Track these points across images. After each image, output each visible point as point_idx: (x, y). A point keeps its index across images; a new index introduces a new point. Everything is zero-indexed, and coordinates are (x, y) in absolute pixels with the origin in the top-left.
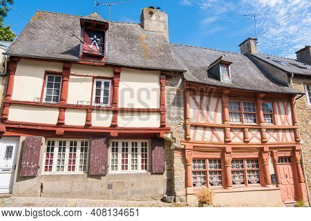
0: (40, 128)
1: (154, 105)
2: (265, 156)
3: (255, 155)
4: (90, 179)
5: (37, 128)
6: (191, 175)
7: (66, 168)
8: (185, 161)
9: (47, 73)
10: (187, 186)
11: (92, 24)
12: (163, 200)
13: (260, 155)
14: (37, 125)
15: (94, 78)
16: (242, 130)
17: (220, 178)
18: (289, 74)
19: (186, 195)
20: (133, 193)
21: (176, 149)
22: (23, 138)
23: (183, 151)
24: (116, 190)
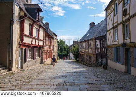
4: (33, 61)
8: (44, 54)
9: (30, 24)
10: (44, 59)
12: (40, 63)
15: (36, 28)
18: (53, 33)
19: (45, 62)
22: (24, 48)
23: (44, 51)
24: (36, 63)
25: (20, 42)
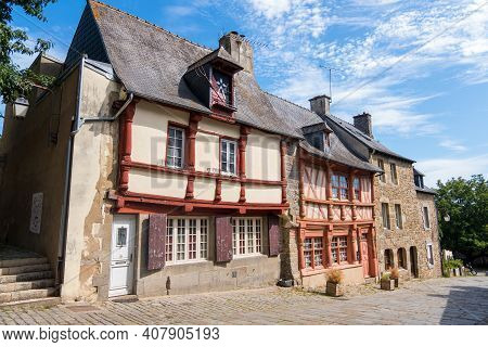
0: (165, 202)
1: (274, 176)
2: (354, 234)
3: (346, 233)
4: (216, 267)
5: (162, 203)
6: (303, 256)
7: (187, 255)
8: (298, 241)
9: (171, 124)
10: (300, 267)
11: (221, 64)
12: (279, 284)
13: (350, 231)
14: (163, 199)
15: (221, 137)
16: (340, 206)
17: (321, 257)
19: (302, 277)
20: (254, 280)
21: (293, 228)
22: (143, 216)
23: (297, 230)
24: (240, 278)
25: (112, 192)
